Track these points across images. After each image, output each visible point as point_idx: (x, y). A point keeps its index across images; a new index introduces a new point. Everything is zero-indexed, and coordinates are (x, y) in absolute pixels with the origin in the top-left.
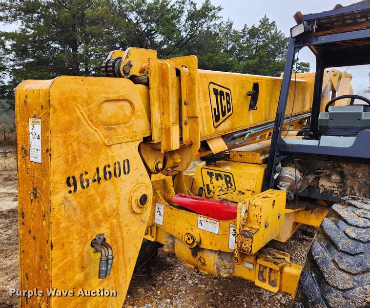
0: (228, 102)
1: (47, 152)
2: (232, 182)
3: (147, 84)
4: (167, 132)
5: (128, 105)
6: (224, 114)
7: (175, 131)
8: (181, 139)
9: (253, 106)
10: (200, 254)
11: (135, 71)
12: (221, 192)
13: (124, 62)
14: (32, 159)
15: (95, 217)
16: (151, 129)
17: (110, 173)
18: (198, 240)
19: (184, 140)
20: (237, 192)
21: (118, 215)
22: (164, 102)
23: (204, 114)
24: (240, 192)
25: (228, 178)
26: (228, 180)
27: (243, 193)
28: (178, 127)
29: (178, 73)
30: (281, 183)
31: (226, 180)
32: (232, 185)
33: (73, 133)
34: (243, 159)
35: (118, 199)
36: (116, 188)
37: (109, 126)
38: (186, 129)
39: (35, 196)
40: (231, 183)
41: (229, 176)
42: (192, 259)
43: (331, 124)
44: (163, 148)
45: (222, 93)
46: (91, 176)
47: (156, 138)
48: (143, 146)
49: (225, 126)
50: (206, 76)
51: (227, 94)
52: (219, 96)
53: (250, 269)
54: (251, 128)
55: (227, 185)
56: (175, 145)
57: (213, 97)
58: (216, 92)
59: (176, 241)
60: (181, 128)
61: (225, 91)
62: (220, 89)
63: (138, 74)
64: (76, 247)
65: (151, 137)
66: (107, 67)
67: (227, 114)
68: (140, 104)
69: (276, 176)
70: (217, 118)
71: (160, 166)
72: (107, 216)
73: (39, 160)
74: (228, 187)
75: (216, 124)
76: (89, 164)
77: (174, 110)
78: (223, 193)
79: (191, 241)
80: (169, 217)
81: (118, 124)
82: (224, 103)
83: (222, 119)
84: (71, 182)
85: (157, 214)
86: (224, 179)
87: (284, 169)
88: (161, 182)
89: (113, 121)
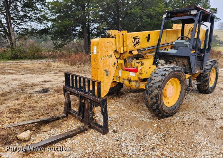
0: (138, 40)
1: (98, 52)
3: (116, 38)
4: (120, 49)
5: (111, 43)
6: (137, 44)
7: (122, 49)
8: (124, 50)
9: (148, 41)
10: (131, 83)
11: (113, 35)
13: (111, 34)
14: (94, 54)
15: (105, 65)
16: (116, 48)
17: (108, 57)
18: (130, 78)
19: (125, 50)
21: (109, 66)
22: (119, 42)
23: (130, 44)
28: (123, 47)
29: (123, 35)
30: (158, 65)
33: (102, 49)
34: (148, 58)
35: (109, 62)
36: (109, 60)
37: (108, 47)
38: (125, 48)
39: (95, 60)
41: (142, 63)
42: (129, 85)
43: (176, 46)
44: (119, 52)
45: (136, 38)
46: (105, 57)
47: (117, 50)
48: (115, 52)
49: (138, 47)
50: (130, 34)
51: (138, 38)
52: (135, 39)
53: (144, 85)
54: (148, 48)
56: (122, 52)
57: (133, 39)
58: (134, 38)
59: (125, 80)
60: (124, 48)
61: (137, 37)
62: (135, 37)
63: (113, 36)
64: (102, 70)
65: (116, 50)
66: (107, 35)
67: (138, 44)
68: (114, 43)
69: (157, 63)
70: (135, 45)
71: (119, 57)
72: (107, 66)
73: (96, 54)
75: (134, 47)
76: (104, 55)
77: (122, 44)
79: (128, 79)
80: (123, 73)
81: (109, 47)
82: (137, 41)
83: (136, 45)
84: (101, 58)
85: (119, 73)
87: (160, 60)
88: (121, 64)
89: (109, 46)
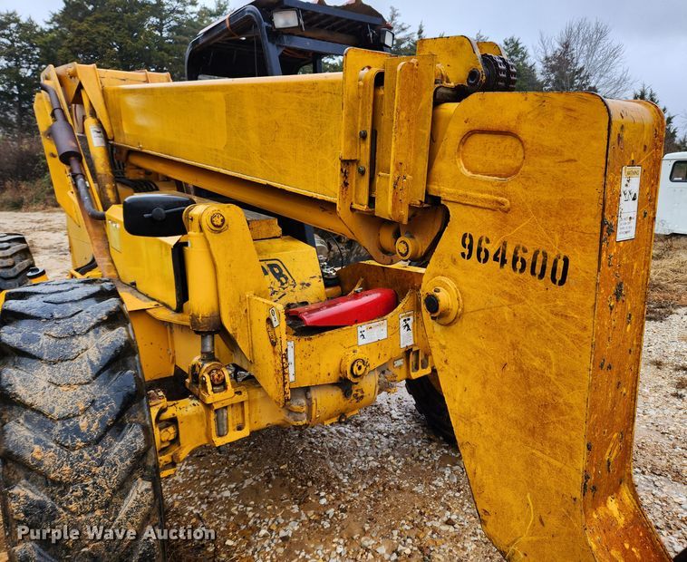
2: (285, 273)
12: (274, 296)
14: (620, 236)
20: (299, 286)
24: (303, 284)
25: (275, 269)
26: (278, 272)
27: (308, 285)
31: (274, 272)
32: (286, 278)
40: (283, 276)
41: (276, 266)
55: (279, 280)
73: (632, 234)
74: (282, 284)
78: (279, 296)
86: (270, 273)
